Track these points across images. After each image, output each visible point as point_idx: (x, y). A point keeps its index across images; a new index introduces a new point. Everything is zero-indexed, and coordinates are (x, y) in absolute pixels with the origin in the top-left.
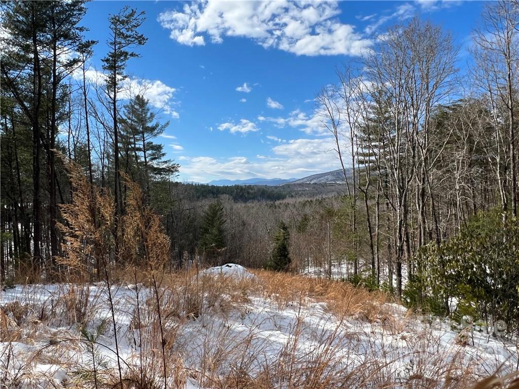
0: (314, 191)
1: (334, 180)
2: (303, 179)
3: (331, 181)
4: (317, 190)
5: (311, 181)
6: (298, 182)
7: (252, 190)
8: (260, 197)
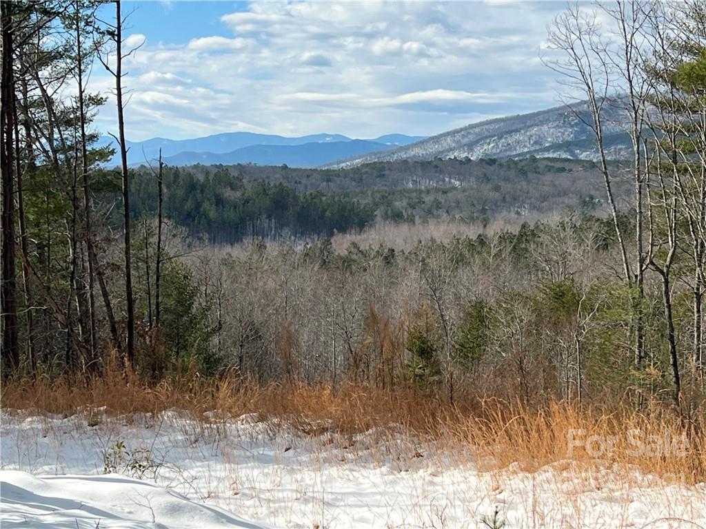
0: (487, 192)
1: (567, 146)
2: (436, 139)
3: (555, 147)
4: (497, 188)
5: (471, 146)
6: (419, 152)
7: (233, 188)
8: (269, 217)
